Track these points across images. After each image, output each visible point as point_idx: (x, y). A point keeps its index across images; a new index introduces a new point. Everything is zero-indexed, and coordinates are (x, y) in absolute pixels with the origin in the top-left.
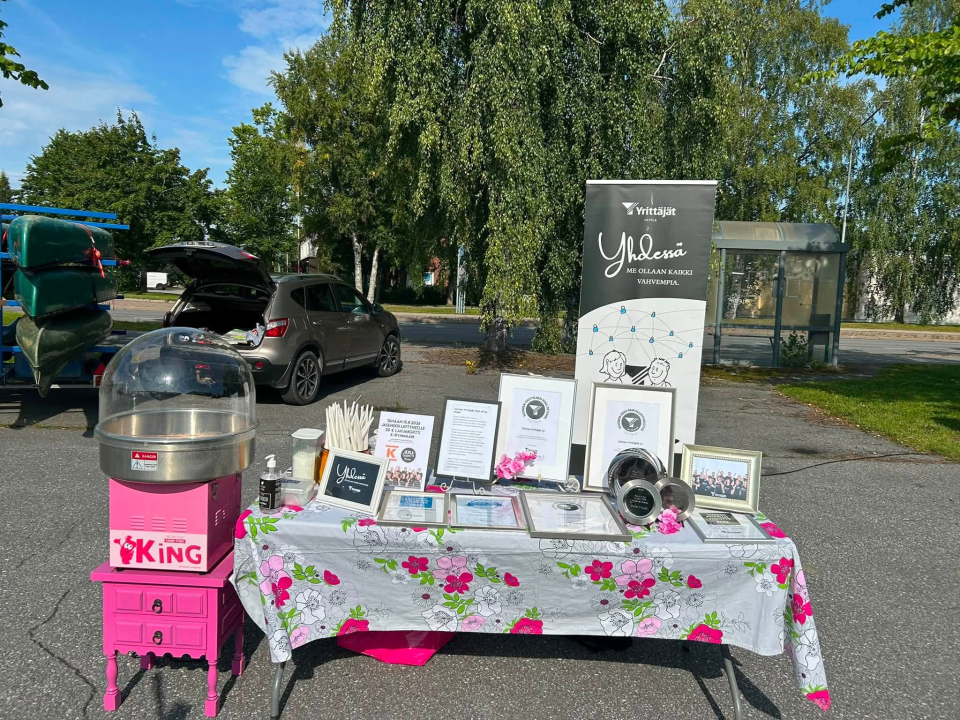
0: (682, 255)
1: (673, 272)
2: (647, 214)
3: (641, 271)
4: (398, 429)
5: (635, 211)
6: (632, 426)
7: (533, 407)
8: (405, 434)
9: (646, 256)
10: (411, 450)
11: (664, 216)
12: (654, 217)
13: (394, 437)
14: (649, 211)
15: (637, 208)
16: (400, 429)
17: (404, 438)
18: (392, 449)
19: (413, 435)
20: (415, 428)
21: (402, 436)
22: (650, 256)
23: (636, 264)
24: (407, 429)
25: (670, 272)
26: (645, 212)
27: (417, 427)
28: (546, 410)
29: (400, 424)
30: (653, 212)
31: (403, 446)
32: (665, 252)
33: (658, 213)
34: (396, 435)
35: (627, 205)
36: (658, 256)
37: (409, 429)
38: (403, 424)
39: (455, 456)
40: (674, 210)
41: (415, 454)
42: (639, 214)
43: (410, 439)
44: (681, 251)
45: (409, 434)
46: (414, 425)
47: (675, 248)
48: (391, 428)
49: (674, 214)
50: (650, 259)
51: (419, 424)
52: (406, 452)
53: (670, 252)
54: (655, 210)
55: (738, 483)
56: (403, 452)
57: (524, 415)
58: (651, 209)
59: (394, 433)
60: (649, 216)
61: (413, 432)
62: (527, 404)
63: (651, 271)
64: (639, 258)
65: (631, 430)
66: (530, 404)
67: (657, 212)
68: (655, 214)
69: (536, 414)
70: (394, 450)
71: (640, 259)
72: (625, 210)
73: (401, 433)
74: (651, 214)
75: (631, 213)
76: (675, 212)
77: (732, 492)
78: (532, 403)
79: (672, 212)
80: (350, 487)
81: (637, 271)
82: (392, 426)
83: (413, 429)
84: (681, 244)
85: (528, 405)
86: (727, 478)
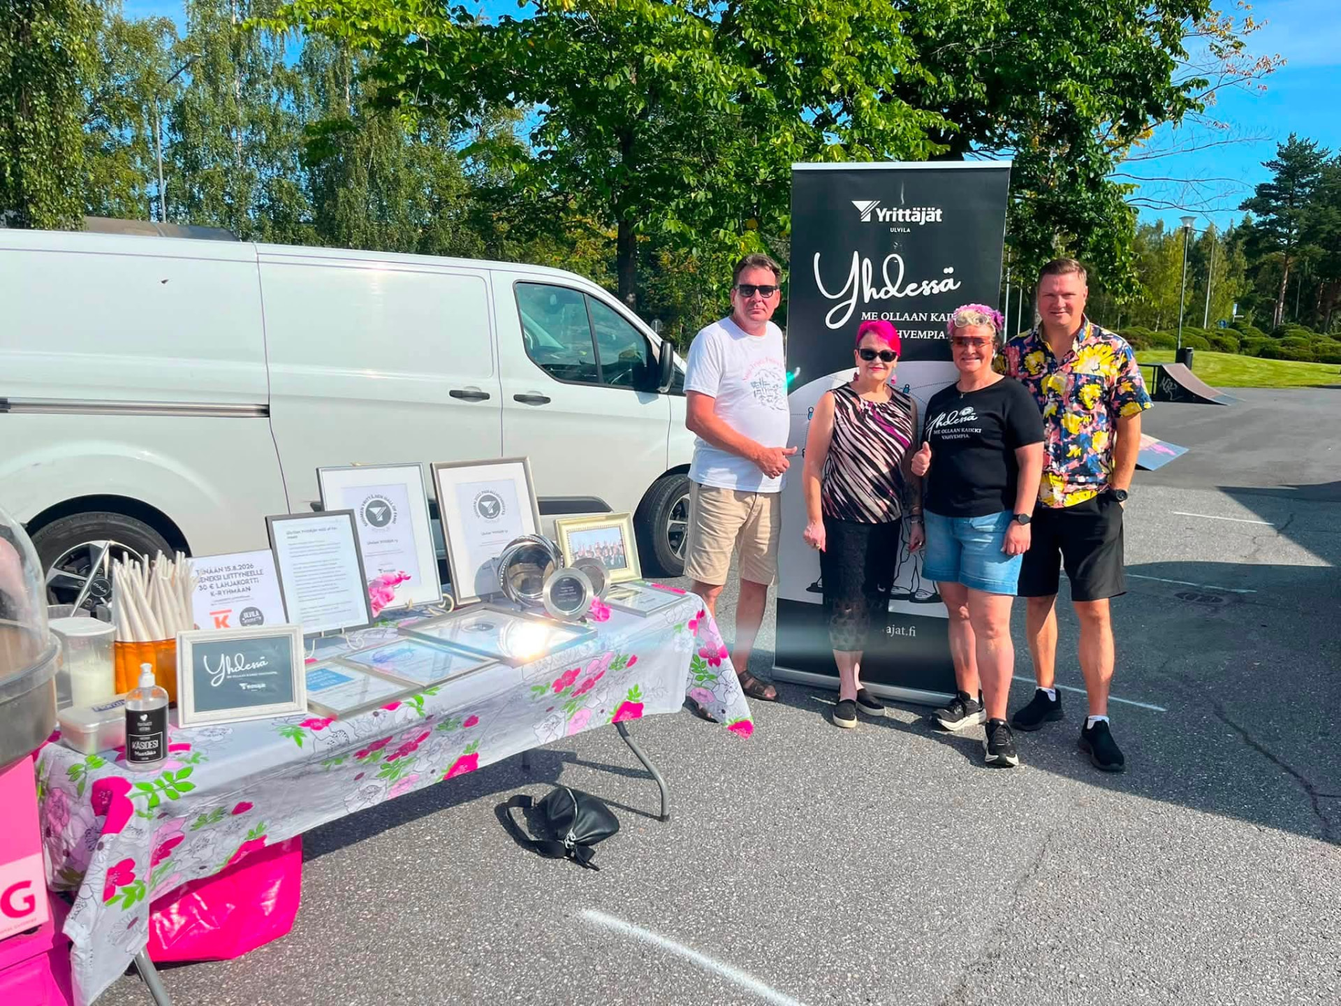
0: (953, 288)
1: (938, 317)
2: (894, 219)
3: (885, 316)
4: (219, 583)
5: (874, 214)
6: (492, 511)
7: (375, 510)
8: (234, 588)
9: (893, 291)
10: (254, 609)
11: (922, 223)
12: (906, 225)
13: (218, 597)
14: (899, 214)
15: (878, 210)
16: (223, 581)
17: (235, 595)
18: (221, 617)
19: (247, 585)
20: (247, 574)
21: (232, 592)
22: (900, 291)
23: (877, 305)
24: (235, 580)
25: (933, 317)
26: (891, 216)
27: (250, 572)
28: (393, 512)
29: (221, 573)
30: (904, 216)
31: (238, 608)
32: (925, 283)
33: (913, 219)
34: (219, 593)
35: (861, 205)
36: (912, 291)
37: (238, 579)
38: (225, 573)
39: (310, 604)
40: (939, 212)
41: (261, 614)
42: (881, 219)
43: (245, 594)
44: (951, 281)
45: (241, 587)
46: (243, 571)
47: (941, 277)
48: (208, 584)
49: (939, 220)
50: (900, 295)
51: (251, 566)
52: (246, 615)
53: (934, 283)
54: (908, 212)
55: (615, 551)
56: (242, 616)
57: (366, 525)
58: (901, 212)
59: (215, 590)
60: (897, 224)
61: (247, 582)
62: (365, 507)
63: (901, 316)
64: (882, 295)
65: (491, 516)
66: (369, 506)
67: (911, 216)
68: (908, 220)
69: (381, 519)
70: (226, 618)
71: (884, 297)
72: (858, 213)
73: (227, 588)
74: (901, 219)
75: (867, 219)
76: (942, 216)
77: (612, 562)
78: (371, 505)
79: (935, 215)
80: (243, 685)
81: (879, 317)
82: (208, 579)
83: (245, 578)
84: (951, 270)
85: (368, 510)
86: (605, 547)
